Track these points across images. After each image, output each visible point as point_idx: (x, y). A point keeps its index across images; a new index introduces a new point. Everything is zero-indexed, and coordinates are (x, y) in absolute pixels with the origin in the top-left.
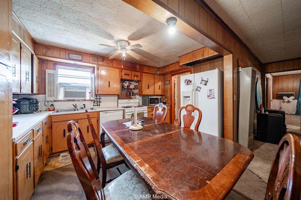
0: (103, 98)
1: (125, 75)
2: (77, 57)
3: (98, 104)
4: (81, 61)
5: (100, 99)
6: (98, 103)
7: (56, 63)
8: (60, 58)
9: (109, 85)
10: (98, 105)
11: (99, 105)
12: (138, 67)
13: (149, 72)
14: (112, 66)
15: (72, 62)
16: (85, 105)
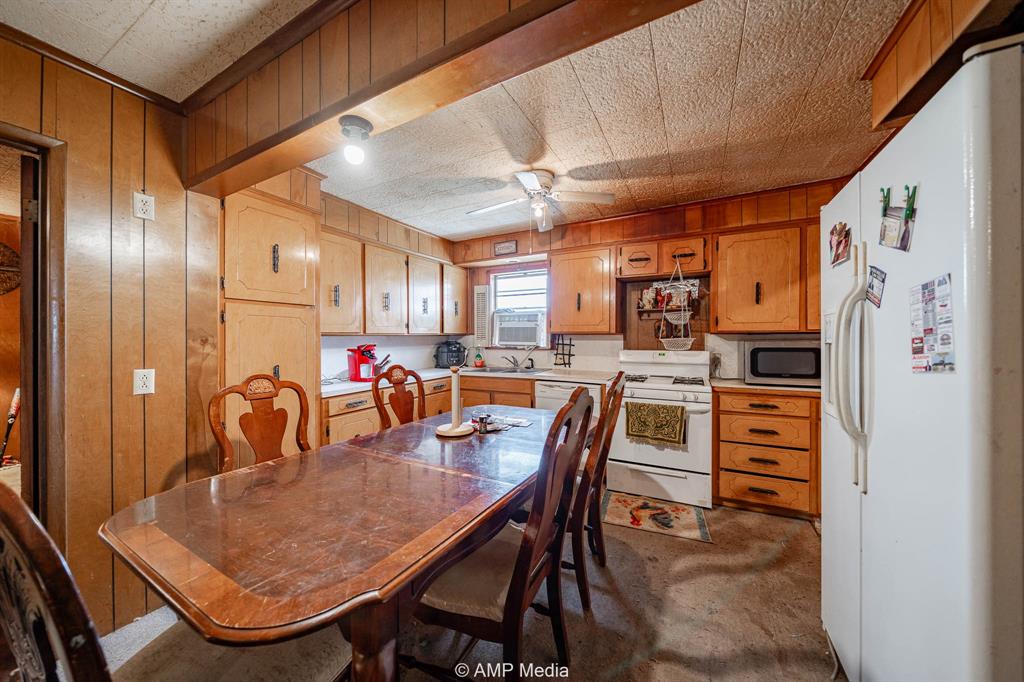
0: (579, 345)
1: (633, 263)
2: (508, 248)
3: (567, 361)
4: (515, 253)
5: (570, 345)
6: (566, 357)
7: (489, 270)
8: (482, 260)
9: (579, 303)
10: (565, 364)
11: (569, 364)
12: (693, 216)
13: (763, 221)
14: (587, 243)
15: (507, 260)
16: (531, 360)
